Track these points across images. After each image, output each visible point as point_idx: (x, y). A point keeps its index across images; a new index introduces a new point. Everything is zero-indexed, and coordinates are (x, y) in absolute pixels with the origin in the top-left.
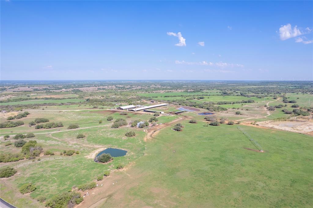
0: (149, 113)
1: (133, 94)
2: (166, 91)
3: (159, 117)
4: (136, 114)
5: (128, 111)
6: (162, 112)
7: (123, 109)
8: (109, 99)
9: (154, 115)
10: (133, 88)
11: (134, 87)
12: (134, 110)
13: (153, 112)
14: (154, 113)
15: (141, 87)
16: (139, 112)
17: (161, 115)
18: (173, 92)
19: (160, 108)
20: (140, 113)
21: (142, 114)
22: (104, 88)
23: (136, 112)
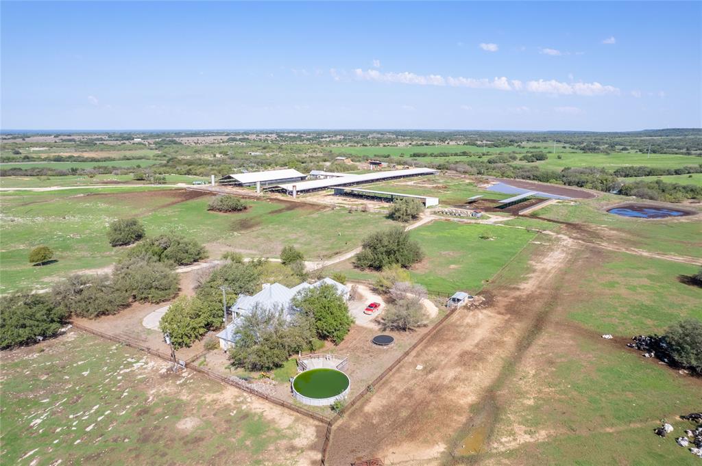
0: (360, 201)
1: (316, 148)
2: (414, 143)
3: (417, 224)
4: (293, 206)
5: (262, 194)
6: (432, 201)
7: (240, 185)
8: (237, 159)
9: (386, 212)
10: (324, 139)
11: (325, 136)
12: (288, 187)
13: (380, 199)
14: (386, 205)
15: (343, 137)
16: (311, 199)
17: (426, 218)
18: (434, 145)
19: (409, 183)
20: (313, 205)
21: (325, 207)
22: (244, 139)
23: (294, 198)
